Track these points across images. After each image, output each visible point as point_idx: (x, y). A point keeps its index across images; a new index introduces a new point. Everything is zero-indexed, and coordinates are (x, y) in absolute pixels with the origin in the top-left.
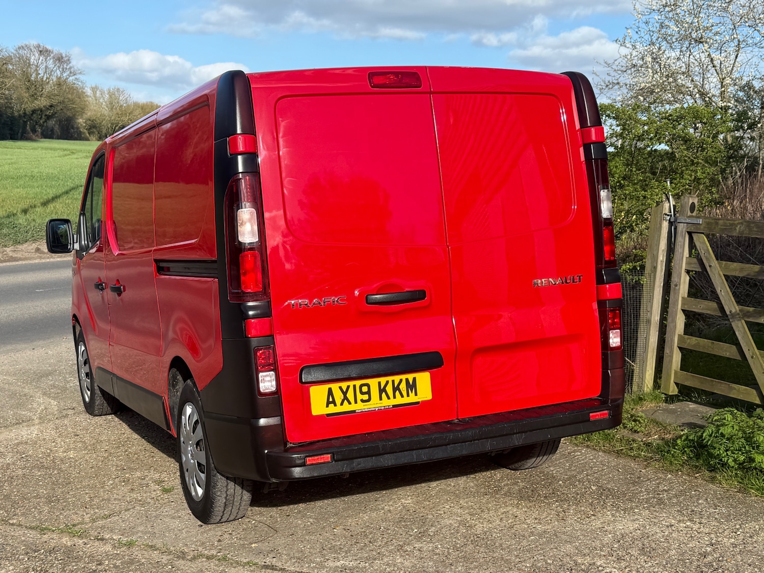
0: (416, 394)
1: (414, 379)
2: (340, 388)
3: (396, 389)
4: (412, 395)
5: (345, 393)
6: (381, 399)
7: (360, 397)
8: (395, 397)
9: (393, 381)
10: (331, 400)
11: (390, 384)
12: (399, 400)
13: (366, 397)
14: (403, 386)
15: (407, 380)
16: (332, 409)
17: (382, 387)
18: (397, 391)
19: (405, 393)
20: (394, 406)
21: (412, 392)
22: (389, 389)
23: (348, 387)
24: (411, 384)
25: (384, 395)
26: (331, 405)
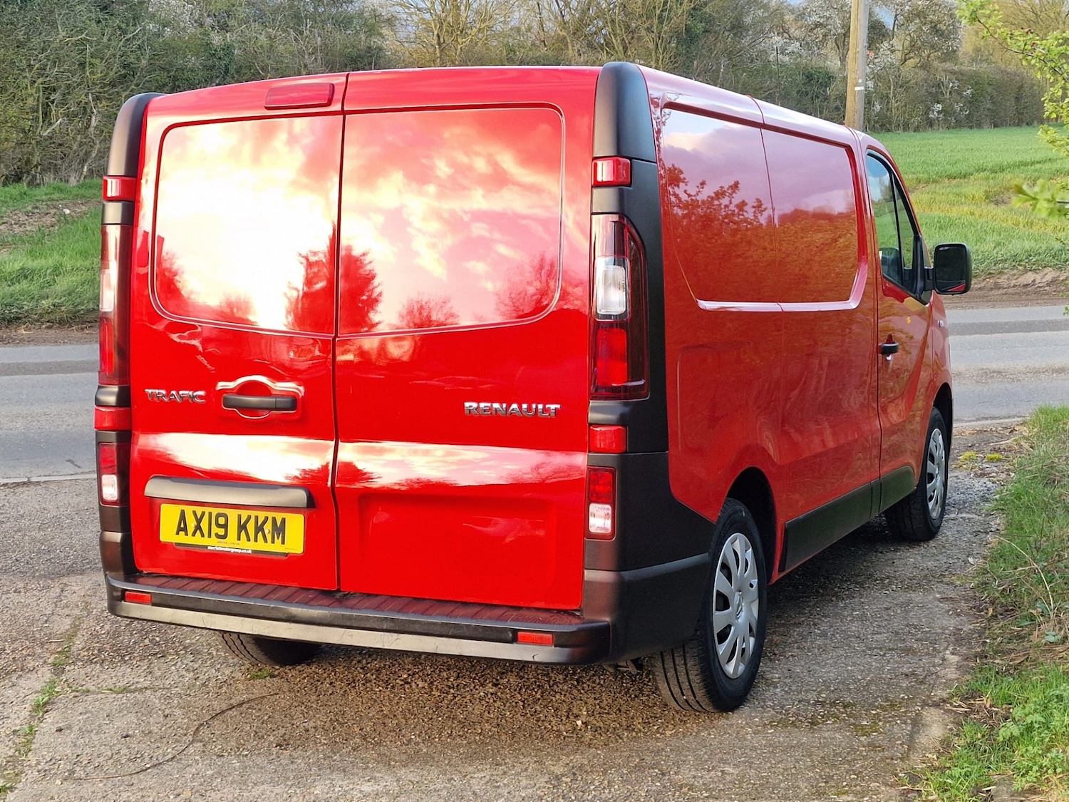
0: (283, 542)
1: (283, 521)
2: (194, 513)
3: (259, 529)
4: (278, 541)
5: (199, 521)
6: (239, 539)
7: (215, 529)
8: (256, 540)
9: (257, 518)
10: (182, 526)
11: (253, 520)
12: (261, 546)
13: (222, 532)
14: (268, 527)
15: (274, 520)
16: (182, 539)
17: (242, 523)
18: (260, 533)
19: (269, 537)
20: (254, 552)
21: (278, 538)
22: (251, 527)
23: (203, 514)
24: (278, 525)
25: (243, 533)
26: (182, 533)
